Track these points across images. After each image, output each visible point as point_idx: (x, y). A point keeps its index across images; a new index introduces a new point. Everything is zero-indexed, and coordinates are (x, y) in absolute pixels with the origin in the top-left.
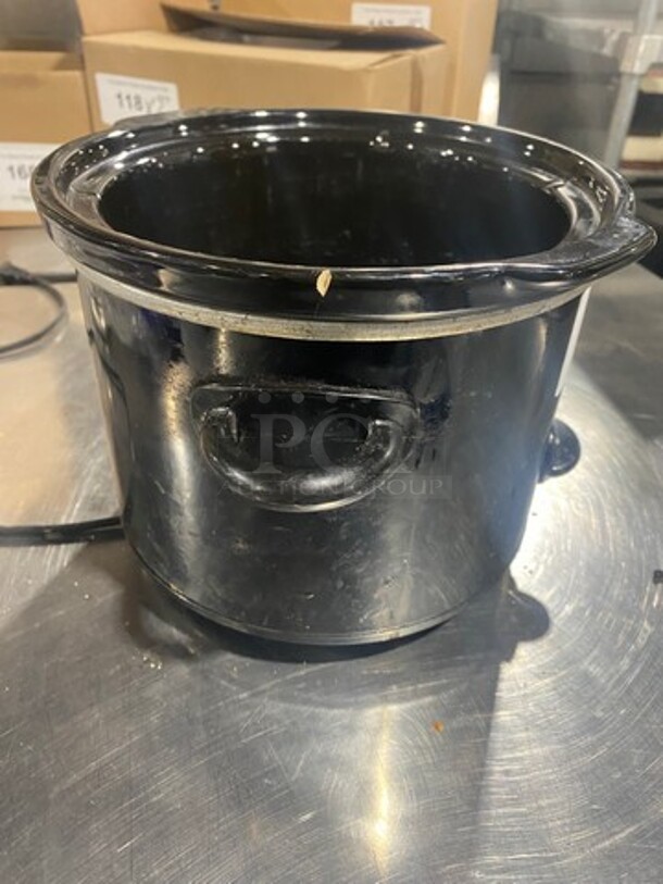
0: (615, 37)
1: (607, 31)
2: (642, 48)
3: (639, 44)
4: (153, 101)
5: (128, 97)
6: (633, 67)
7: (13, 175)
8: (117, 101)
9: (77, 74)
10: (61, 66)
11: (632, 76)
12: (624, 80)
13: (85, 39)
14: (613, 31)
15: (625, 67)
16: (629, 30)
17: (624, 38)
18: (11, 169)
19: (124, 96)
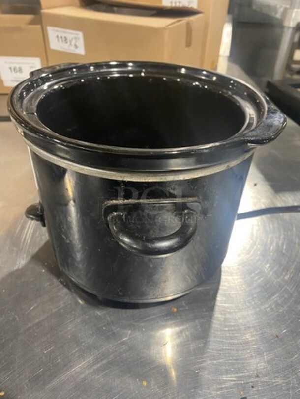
0: (281, 10)
1: (278, 7)
2: (294, 15)
3: (292, 12)
4: (72, 39)
5: (61, 37)
6: (289, 24)
7: (11, 71)
8: (56, 39)
9: (39, 26)
10: (32, 22)
11: (289, 28)
12: (285, 30)
13: (42, 11)
14: (281, 7)
15: (286, 24)
16: (288, 7)
17: (286, 10)
18: (10, 68)
19: (60, 37)
